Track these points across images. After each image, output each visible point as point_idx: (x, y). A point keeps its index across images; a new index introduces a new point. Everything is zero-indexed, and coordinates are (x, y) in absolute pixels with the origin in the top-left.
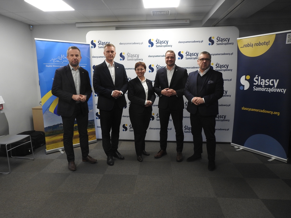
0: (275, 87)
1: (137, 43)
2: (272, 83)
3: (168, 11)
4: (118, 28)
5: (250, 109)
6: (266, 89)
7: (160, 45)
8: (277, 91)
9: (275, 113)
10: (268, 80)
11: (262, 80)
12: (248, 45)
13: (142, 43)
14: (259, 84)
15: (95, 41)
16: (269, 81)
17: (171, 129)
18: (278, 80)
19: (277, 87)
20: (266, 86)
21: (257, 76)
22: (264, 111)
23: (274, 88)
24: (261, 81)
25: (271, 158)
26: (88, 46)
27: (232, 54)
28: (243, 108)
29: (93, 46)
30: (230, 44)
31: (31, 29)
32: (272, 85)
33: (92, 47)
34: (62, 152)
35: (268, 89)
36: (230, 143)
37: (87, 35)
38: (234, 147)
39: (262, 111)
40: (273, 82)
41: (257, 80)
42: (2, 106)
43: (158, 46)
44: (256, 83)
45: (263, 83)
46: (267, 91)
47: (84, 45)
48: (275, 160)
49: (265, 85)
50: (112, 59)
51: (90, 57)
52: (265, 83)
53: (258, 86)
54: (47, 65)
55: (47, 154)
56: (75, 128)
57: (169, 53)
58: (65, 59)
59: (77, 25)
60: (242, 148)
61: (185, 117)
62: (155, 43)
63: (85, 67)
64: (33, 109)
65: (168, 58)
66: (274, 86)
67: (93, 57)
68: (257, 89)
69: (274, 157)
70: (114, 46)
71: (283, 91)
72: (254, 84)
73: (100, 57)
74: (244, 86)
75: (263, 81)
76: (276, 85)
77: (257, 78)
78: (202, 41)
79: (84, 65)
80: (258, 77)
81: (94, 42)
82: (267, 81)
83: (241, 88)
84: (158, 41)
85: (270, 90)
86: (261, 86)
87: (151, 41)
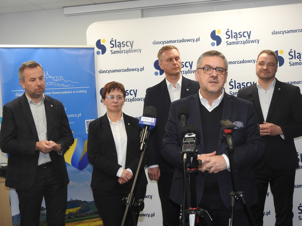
1: (188, 40)
4: (145, 12)
7: (234, 40)
13: (198, 40)
15: (104, 41)
17: (269, 213)
26: (91, 51)
29: (100, 51)
33: (98, 53)
37: (88, 30)
43: (230, 44)
47: (83, 51)
50: (178, 71)
51: (94, 73)
54: (18, 92)
56: (69, 218)
57: (264, 55)
58: (50, 80)
59: (67, 11)
61: (298, 186)
62: (223, 37)
63: (86, 92)
65: (261, 63)
67: (101, 72)
73: (114, 71)
79: (85, 89)
81: (102, 43)
84: (229, 33)
87: (217, 34)
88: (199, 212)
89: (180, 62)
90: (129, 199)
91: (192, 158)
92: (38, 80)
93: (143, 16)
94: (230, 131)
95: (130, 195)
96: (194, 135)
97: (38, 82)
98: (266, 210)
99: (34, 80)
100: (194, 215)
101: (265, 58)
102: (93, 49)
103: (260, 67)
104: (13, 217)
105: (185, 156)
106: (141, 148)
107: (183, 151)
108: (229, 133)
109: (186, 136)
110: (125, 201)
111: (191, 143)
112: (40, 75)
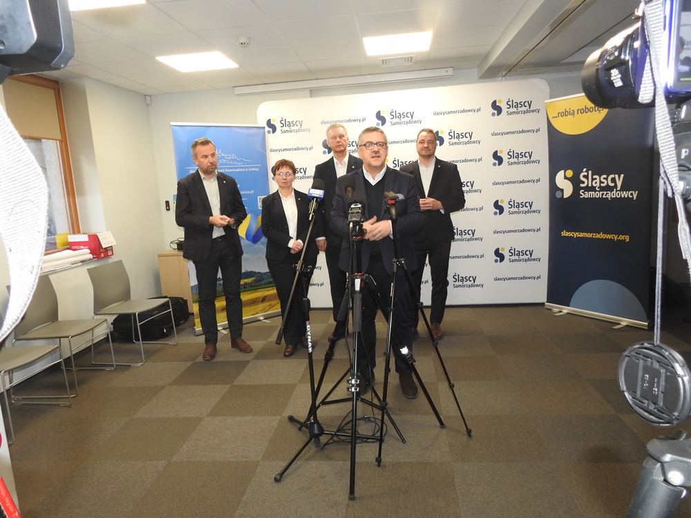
0: (619, 189)
1: (354, 121)
2: (612, 182)
3: (411, 58)
4: (313, 92)
5: (576, 235)
6: (603, 194)
7: (398, 120)
8: (623, 196)
9: (622, 237)
10: (605, 176)
11: (594, 177)
12: (565, 113)
13: (364, 120)
14: (590, 185)
15: (274, 120)
16: (606, 179)
17: (427, 282)
18: (622, 176)
19: (622, 189)
20: (602, 189)
21: (585, 170)
22: (601, 236)
23: (617, 191)
24: (593, 179)
25: (619, 324)
26: (263, 130)
27: (538, 130)
28: (565, 234)
30: (533, 111)
31: (148, 102)
32: (613, 185)
33: (269, 132)
34: (225, 332)
35: (605, 193)
36: (543, 304)
37: (258, 109)
38: (551, 310)
39: (598, 236)
40: (613, 180)
41: (586, 177)
42: (112, 250)
43: (395, 124)
44: (583, 183)
45: (596, 183)
46: (604, 196)
47: (255, 129)
48: (627, 326)
49: (600, 187)
50: (342, 148)
51: (266, 151)
52: (601, 182)
53: (588, 189)
54: (191, 169)
55: (197, 336)
56: (245, 287)
57: (424, 134)
58: (223, 158)
59: (238, 91)
60: (566, 310)
61: (453, 258)
62: (388, 117)
63: (258, 169)
64: (159, 256)
65: (422, 142)
66: (616, 186)
67: (271, 150)
68: (587, 195)
69: (625, 322)
70: (343, 127)
71: (632, 194)
72: (582, 185)
73: (284, 150)
74: (562, 190)
75: (596, 179)
76: (619, 184)
77: (586, 174)
78: (479, 110)
79: (257, 167)
80: (587, 171)
81: (272, 123)
82: (604, 178)
83: (558, 195)
84: (393, 114)
85: (610, 195)
86: (593, 189)
87: (381, 115)
88: (364, 277)
89: (345, 141)
90: (299, 266)
91: (358, 227)
92: (210, 157)
93: (311, 96)
94: (393, 202)
95: (300, 262)
96: (360, 206)
97: (210, 159)
98: (423, 279)
99: (206, 156)
100: (359, 280)
101: (424, 136)
102: (264, 128)
103: (420, 146)
104: (192, 287)
105: (351, 225)
106: (310, 219)
107: (349, 220)
108: (392, 204)
109: (352, 206)
110: (295, 267)
111: (357, 213)
112: (212, 152)
